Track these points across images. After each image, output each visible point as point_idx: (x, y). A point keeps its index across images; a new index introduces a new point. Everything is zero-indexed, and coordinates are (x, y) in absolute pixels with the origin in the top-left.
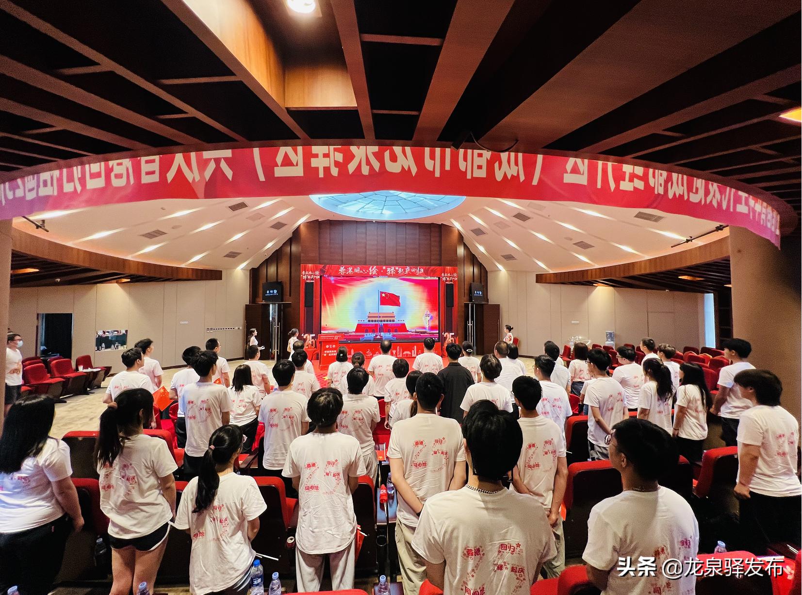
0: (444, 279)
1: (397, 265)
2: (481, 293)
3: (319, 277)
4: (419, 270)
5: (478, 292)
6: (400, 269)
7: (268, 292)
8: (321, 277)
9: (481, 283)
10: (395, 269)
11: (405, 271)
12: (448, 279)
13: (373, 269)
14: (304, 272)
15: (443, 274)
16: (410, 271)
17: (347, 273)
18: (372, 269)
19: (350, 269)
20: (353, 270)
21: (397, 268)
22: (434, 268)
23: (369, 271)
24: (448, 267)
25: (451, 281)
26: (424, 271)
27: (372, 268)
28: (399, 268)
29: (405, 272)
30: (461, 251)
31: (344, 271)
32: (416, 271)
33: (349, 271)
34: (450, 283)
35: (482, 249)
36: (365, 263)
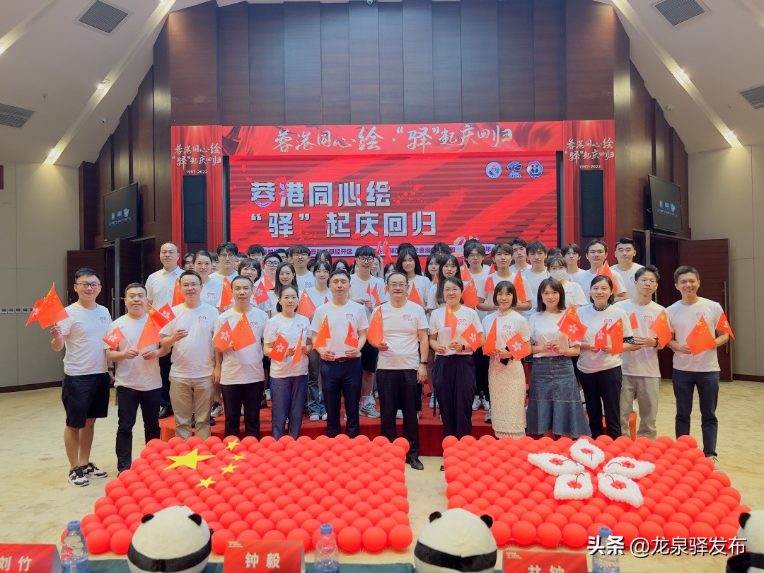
0: (575, 156)
1: (435, 120)
2: (673, 209)
3: (220, 160)
4: (501, 134)
5: (667, 205)
6: (446, 131)
7: (113, 216)
8: (226, 159)
9: (672, 181)
10: (430, 132)
11: (459, 136)
12: (586, 155)
13: (369, 136)
14: (179, 147)
15: (571, 142)
16: (474, 137)
17: (297, 148)
18: (365, 135)
19: (306, 137)
20: (312, 139)
21: (436, 130)
22: (544, 127)
23: (358, 140)
24: (587, 122)
25: (596, 161)
26: (514, 135)
27: (367, 132)
28: (441, 130)
29: (460, 140)
30: (623, 91)
31: (288, 142)
32: (491, 136)
33: (303, 141)
34: (593, 167)
35: (682, 77)
36: (348, 120)
